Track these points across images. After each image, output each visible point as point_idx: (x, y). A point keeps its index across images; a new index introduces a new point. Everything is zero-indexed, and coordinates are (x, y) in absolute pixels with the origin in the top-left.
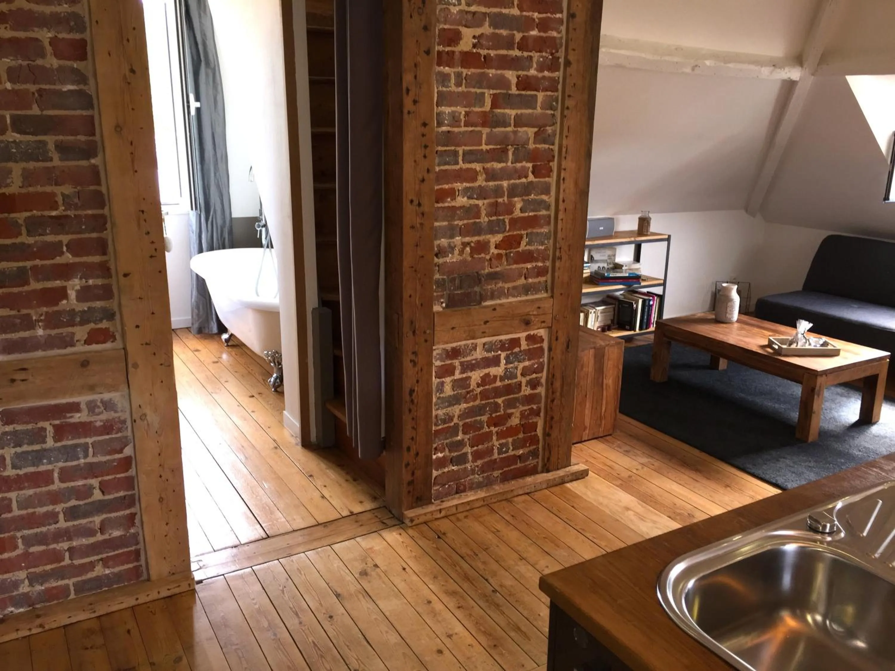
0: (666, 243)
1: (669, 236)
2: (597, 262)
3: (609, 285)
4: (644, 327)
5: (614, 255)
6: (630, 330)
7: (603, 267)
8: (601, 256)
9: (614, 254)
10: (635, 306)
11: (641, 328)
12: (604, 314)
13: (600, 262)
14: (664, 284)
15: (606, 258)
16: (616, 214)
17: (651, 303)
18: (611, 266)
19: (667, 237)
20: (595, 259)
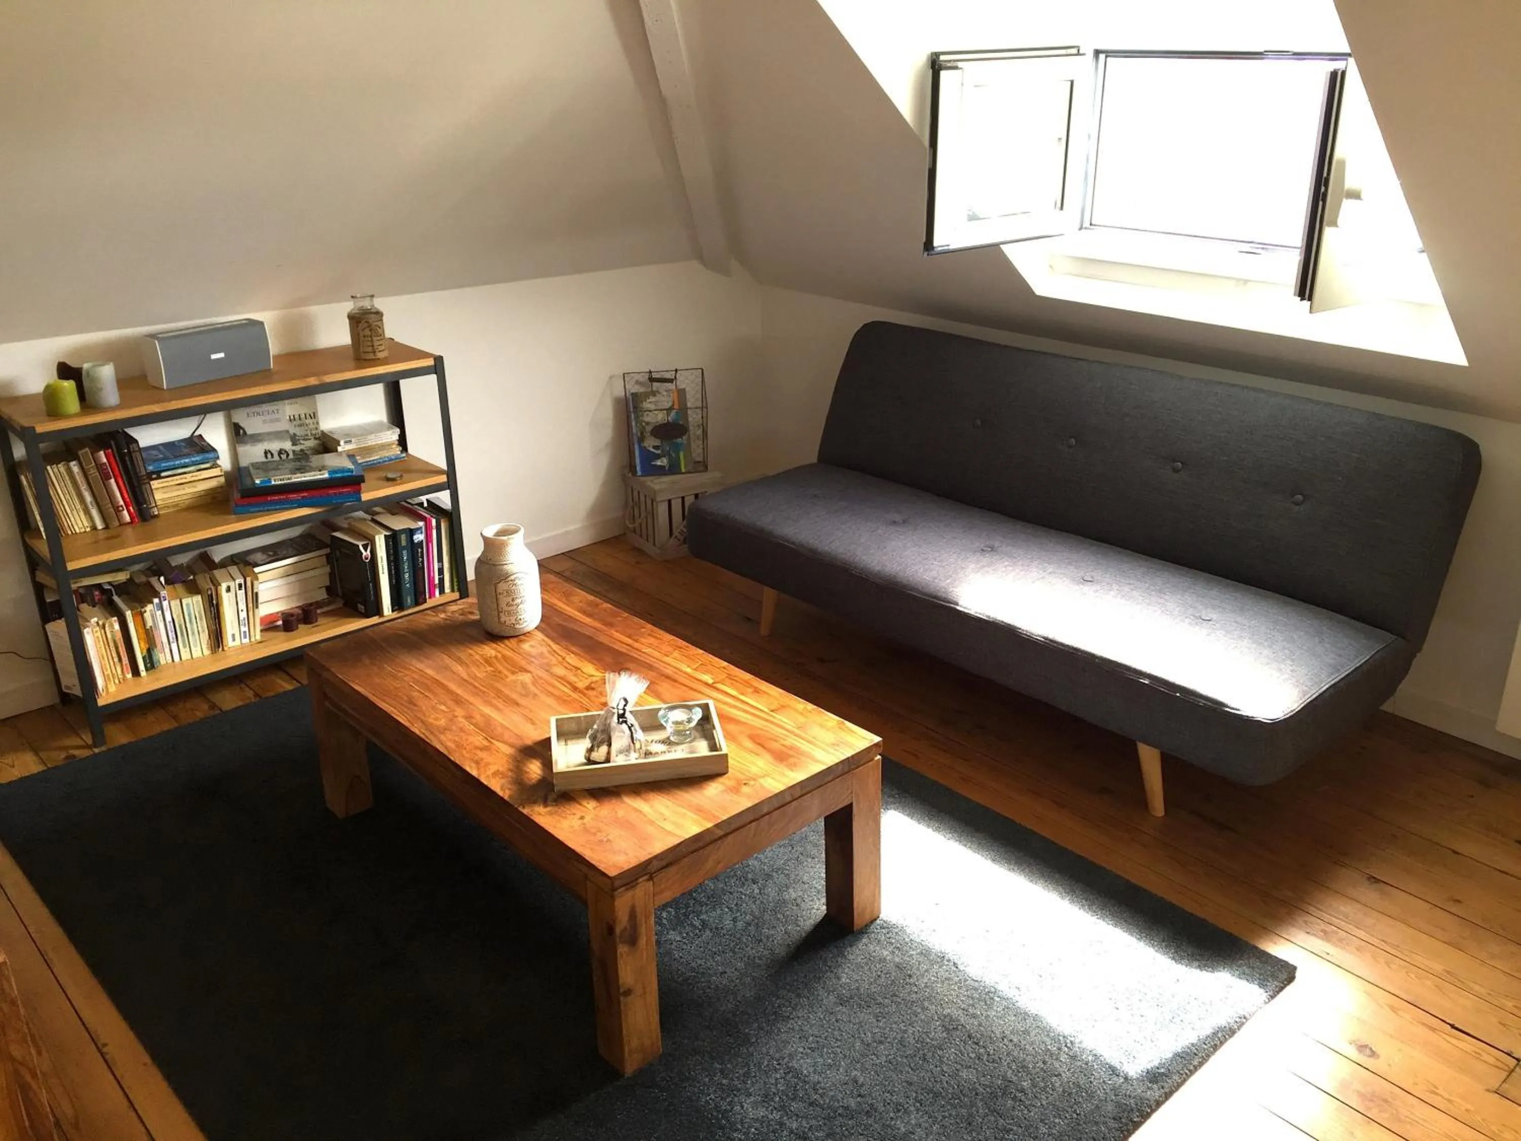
0: (433, 378)
1: (439, 360)
2: (256, 438)
3: (269, 512)
4: (409, 600)
5: (314, 416)
6: (367, 616)
7: (280, 452)
8: (264, 422)
9: (310, 411)
10: (366, 554)
11: (398, 603)
12: (292, 578)
13: (270, 440)
14: (451, 485)
15: (283, 426)
16: (305, 301)
17: (419, 537)
18: (311, 443)
19: (430, 362)
20: (249, 432)
